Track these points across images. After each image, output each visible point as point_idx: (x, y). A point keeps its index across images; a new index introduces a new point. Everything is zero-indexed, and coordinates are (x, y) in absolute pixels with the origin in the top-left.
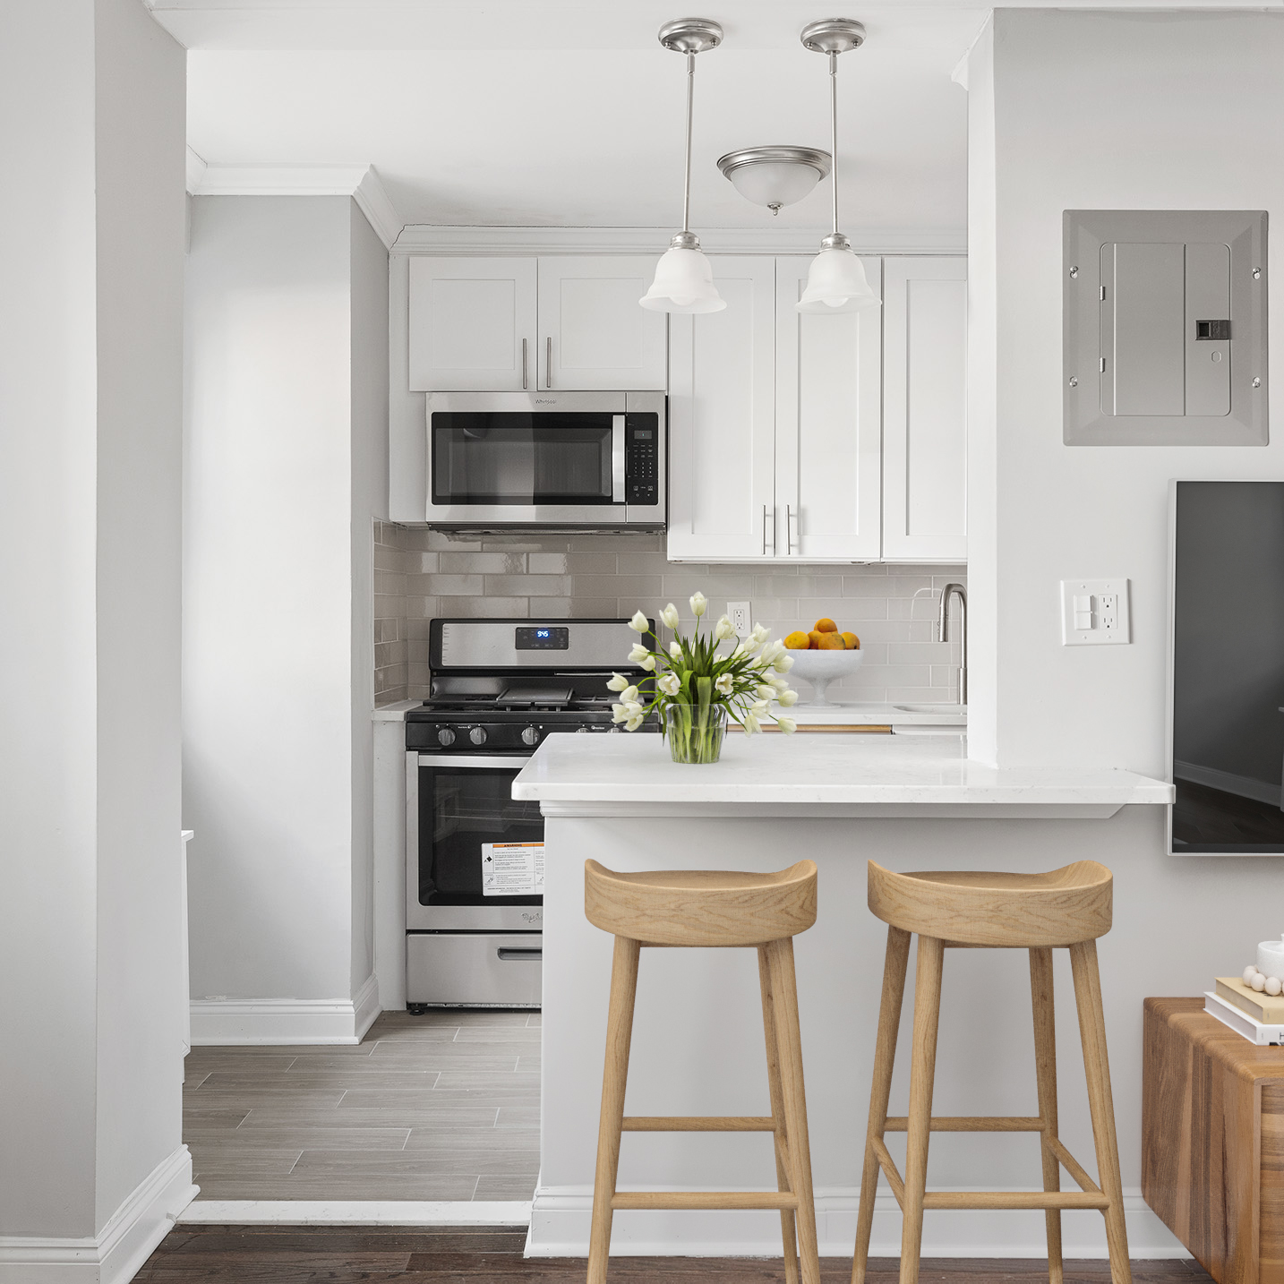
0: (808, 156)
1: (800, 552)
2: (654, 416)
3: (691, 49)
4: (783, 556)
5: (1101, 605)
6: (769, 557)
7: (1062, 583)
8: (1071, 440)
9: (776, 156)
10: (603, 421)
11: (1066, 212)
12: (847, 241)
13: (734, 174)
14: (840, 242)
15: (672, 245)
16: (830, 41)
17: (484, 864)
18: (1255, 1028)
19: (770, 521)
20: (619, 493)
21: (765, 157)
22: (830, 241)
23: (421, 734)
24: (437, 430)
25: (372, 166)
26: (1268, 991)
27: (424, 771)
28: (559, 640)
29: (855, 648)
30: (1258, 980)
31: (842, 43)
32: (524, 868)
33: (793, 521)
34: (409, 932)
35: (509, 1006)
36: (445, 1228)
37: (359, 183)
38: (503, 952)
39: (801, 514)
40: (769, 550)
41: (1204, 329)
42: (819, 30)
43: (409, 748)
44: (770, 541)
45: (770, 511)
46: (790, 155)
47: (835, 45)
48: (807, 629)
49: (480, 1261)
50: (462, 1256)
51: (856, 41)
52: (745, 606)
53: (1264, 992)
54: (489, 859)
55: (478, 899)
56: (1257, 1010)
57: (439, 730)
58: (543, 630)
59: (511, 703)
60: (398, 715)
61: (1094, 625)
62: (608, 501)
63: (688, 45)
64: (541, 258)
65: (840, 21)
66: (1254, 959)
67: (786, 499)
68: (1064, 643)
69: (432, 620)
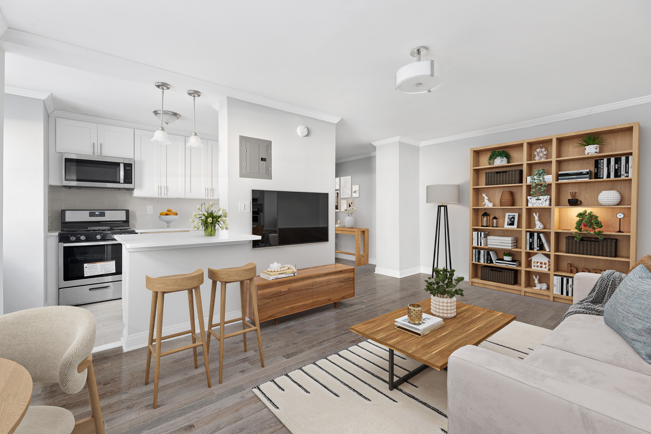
0: (175, 114)
1: (167, 195)
2: (131, 164)
3: (163, 89)
4: (163, 196)
5: (246, 206)
6: (160, 196)
7: (239, 202)
8: (240, 176)
9: (168, 113)
10: (118, 164)
11: (240, 136)
12: (197, 134)
13: (157, 115)
14: (196, 134)
15: (158, 129)
16: (194, 95)
17: (84, 269)
18: (269, 278)
19: (160, 189)
20: (122, 180)
21: (166, 113)
22: (194, 134)
23: (63, 238)
24: (66, 163)
25: (51, 94)
26: (272, 271)
27: (65, 248)
28: (103, 215)
29: (177, 215)
30: (270, 270)
31: (196, 95)
32: (97, 268)
33: (165, 189)
34: (59, 289)
35: (92, 302)
36: (98, 352)
37: (47, 97)
38: (90, 289)
39: (167, 188)
40: (160, 195)
41: (262, 159)
42: (192, 92)
43: (60, 242)
44: (160, 193)
45: (160, 187)
46: (171, 113)
47: (195, 95)
48: (165, 211)
49: (112, 357)
50: (106, 357)
51: (199, 96)
52: (152, 207)
53: (271, 272)
54: (86, 267)
55: (83, 277)
56: (270, 275)
57: (70, 237)
58: (97, 212)
59: (93, 230)
60: (57, 234)
61: (245, 209)
62: (119, 182)
63: (162, 88)
64: (98, 124)
65: (196, 91)
66: (269, 267)
67: (163, 184)
68: (240, 212)
69: (62, 210)
